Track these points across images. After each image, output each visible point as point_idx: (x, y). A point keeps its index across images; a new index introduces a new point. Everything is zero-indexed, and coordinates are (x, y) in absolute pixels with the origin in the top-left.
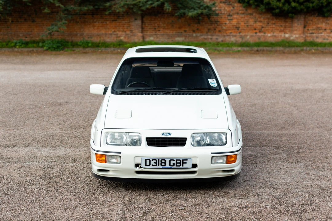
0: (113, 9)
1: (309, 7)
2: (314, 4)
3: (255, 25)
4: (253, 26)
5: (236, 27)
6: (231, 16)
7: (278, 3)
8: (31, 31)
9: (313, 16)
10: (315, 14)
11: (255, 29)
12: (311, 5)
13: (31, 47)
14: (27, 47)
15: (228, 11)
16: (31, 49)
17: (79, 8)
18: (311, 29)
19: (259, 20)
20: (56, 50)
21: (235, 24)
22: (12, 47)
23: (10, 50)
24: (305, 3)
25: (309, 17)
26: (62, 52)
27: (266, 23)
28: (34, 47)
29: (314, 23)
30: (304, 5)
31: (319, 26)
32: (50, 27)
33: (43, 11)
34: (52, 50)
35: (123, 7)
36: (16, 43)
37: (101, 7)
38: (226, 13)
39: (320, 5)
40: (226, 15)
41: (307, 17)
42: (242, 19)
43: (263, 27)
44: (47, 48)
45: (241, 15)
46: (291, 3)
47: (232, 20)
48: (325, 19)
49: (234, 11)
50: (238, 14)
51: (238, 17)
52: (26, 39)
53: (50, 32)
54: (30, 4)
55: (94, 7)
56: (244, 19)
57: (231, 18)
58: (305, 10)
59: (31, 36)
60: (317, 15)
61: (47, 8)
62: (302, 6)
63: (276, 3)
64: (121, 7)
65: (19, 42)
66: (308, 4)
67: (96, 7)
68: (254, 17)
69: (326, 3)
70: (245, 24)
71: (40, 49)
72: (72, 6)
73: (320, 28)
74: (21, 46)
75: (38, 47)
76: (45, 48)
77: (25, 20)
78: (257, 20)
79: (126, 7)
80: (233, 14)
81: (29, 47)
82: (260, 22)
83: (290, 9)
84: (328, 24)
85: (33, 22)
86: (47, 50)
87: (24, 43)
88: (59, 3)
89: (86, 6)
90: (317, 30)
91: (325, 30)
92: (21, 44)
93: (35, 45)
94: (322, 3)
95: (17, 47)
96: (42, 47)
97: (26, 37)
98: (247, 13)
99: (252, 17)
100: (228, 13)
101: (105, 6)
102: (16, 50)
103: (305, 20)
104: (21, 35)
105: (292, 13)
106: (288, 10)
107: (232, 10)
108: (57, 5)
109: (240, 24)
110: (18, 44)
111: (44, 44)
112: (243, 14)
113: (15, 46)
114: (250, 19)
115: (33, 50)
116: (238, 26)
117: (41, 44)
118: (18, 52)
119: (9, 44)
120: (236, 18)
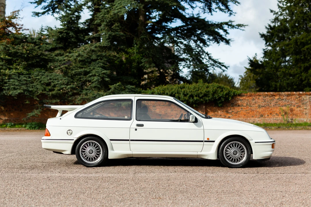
0: (74, 102)
1: (207, 100)
2: (210, 98)
3: (171, 113)
4: (170, 113)
5: (159, 114)
6: (155, 107)
7: (185, 98)
8: (19, 117)
9: (211, 106)
10: (213, 105)
11: (172, 116)
12: (207, 99)
13: (17, 127)
14: (15, 128)
15: (153, 104)
16: (17, 129)
17: (50, 101)
18: (211, 115)
19: (174, 109)
20: (34, 129)
21: (158, 112)
22: (4, 127)
23: (3, 129)
24: (204, 97)
25: (209, 107)
26: (37, 130)
27: (179, 111)
28: (19, 127)
29: (213, 111)
30: (203, 98)
31: (216, 113)
32: (30, 114)
33: (25, 103)
34: (30, 129)
35: (80, 100)
36: (7, 125)
37: (66, 101)
38: (151, 105)
39: (214, 98)
40: (152, 106)
41: (207, 107)
42: (163, 109)
43: (177, 114)
44: (28, 128)
45: (162, 106)
46: (194, 97)
47: (156, 109)
48: (220, 108)
49: (157, 104)
50: (160, 105)
51: (160, 107)
52: (15, 122)
53: (29, 116)
54: (16, 98)
55: (60, 101)
56: (164, 109)
57: (155, 108)
58: (204, 102)
59: (19, 120)
60: (214, 106)
61: (28, 101)
62: (202, 99)
63: (184, 97)
64: (79, 101)
65: (9, 124)
66: (206, 98)
67: (62, 101)
68: (171, 108)
69: (218, 97)
70: (165, 112)
71: (23, 129)
72: (46, 100)
73: (217, 115)
74: (10, 126)
75: (22, 127)
76: (26, 128)
77: (15, 110)
78: (173, 109)
79: (82, 100)
80: (156, 106)
81: (16, 128)
82: (176, 111)
83: (193, 101)
84: (223, 112)
85: (20, 111)
86: (28, 129)
87: (13, 125)
88: (36, 97)
89: (55, 100)
90: (215, 116)
91: (221, 115)
92: (10, 125)
93: (20, 126)
94: (215, 97)
95: (8, 127)
96: (25, 127)
97: (15, 121)
98: (166, 105)
99: (169, 107)
100: (153, 105)
101: (68, 100)
102: (7, 129)
103: (206, 109)
104: (12, 120)
105: (195, 104)
106: (192, 102)
107: (155, 103)
108: (35, 98)
109: (162, 112)
110: (8, 126)
111: (26, 125)
112: (163, 105)
113: (6, 127)
114: (168, 109)
115: (18, 129)
116: (160, 114)
117: (24, 126)
118: (8, 130)
119: (3, 125)
120: (159, 108)
